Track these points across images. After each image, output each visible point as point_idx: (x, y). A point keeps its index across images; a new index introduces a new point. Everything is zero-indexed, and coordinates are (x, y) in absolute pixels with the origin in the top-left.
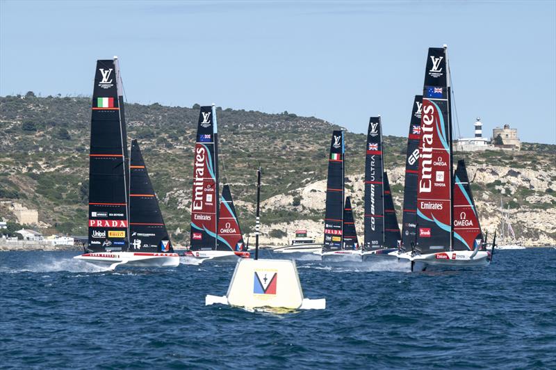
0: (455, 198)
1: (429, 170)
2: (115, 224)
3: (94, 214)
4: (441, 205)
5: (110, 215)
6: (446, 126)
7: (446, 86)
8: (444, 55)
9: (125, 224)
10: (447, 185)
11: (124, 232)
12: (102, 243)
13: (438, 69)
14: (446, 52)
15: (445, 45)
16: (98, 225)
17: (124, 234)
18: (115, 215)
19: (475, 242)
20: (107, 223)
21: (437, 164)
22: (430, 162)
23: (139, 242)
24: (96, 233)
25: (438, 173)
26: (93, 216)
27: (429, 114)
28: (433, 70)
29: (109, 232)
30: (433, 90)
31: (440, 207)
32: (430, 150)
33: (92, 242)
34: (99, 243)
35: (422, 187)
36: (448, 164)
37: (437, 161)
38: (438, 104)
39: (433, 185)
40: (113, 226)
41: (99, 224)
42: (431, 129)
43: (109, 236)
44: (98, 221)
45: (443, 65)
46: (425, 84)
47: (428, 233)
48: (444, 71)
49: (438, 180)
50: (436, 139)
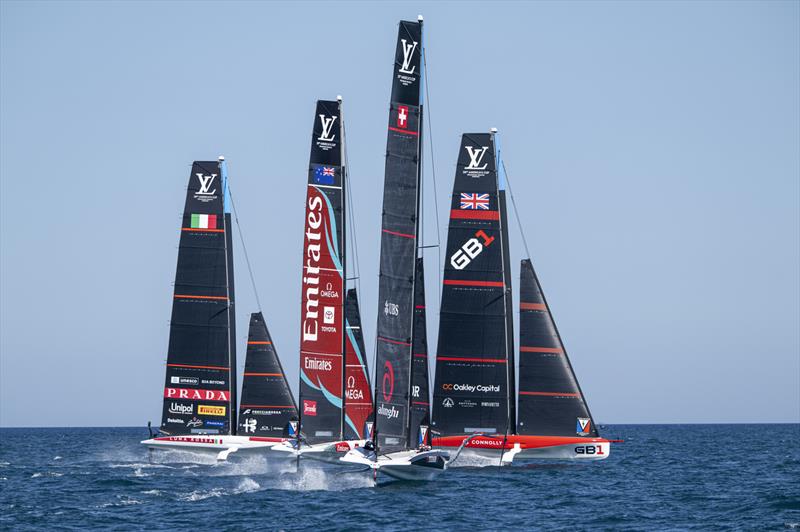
0: (347, 352)
1: (315, 303)
2: (210, 395)
3: (175, 380)
4: (329, 364)
5: (203, 382)
6: (339, 232)
7: (340, 165)
8: (338, 113)
9: (227, 396)
10: (339, 330)
11: (224, 408)
12: (186, 422)
13: (330, 137)
14: (342, 108)
15: (339, 98)
16: (181, 396)
17: (224, 411)
18: (211, 382)
19: (365, 426)
20: (197, 394)
21: (326, 294)
22: (315, 291)
23: (255, 422)
24: (177, 407)
25: (327, 309)
26: (172, 382)
27: (316, 211)
28: (322, 139)
29: (200, 407)
30: (322, 171)
31: (328, 367)
32: (316, 270)
33: (169, 420)
34: (182, 422)
35: (307, 332)
36: (340, 294)
37: (326, 290)
38: (328, 195)
39: (319, 329)
40: (207, 398)
41: (183, 394)
42: (317, 237)
43: (199, 412)
44: (181, 391)
45: (336, 130)
46: (311, 162)
47: (313, 409)
48: (338, 140)
49: (326, 321)
50: (324, 252)
